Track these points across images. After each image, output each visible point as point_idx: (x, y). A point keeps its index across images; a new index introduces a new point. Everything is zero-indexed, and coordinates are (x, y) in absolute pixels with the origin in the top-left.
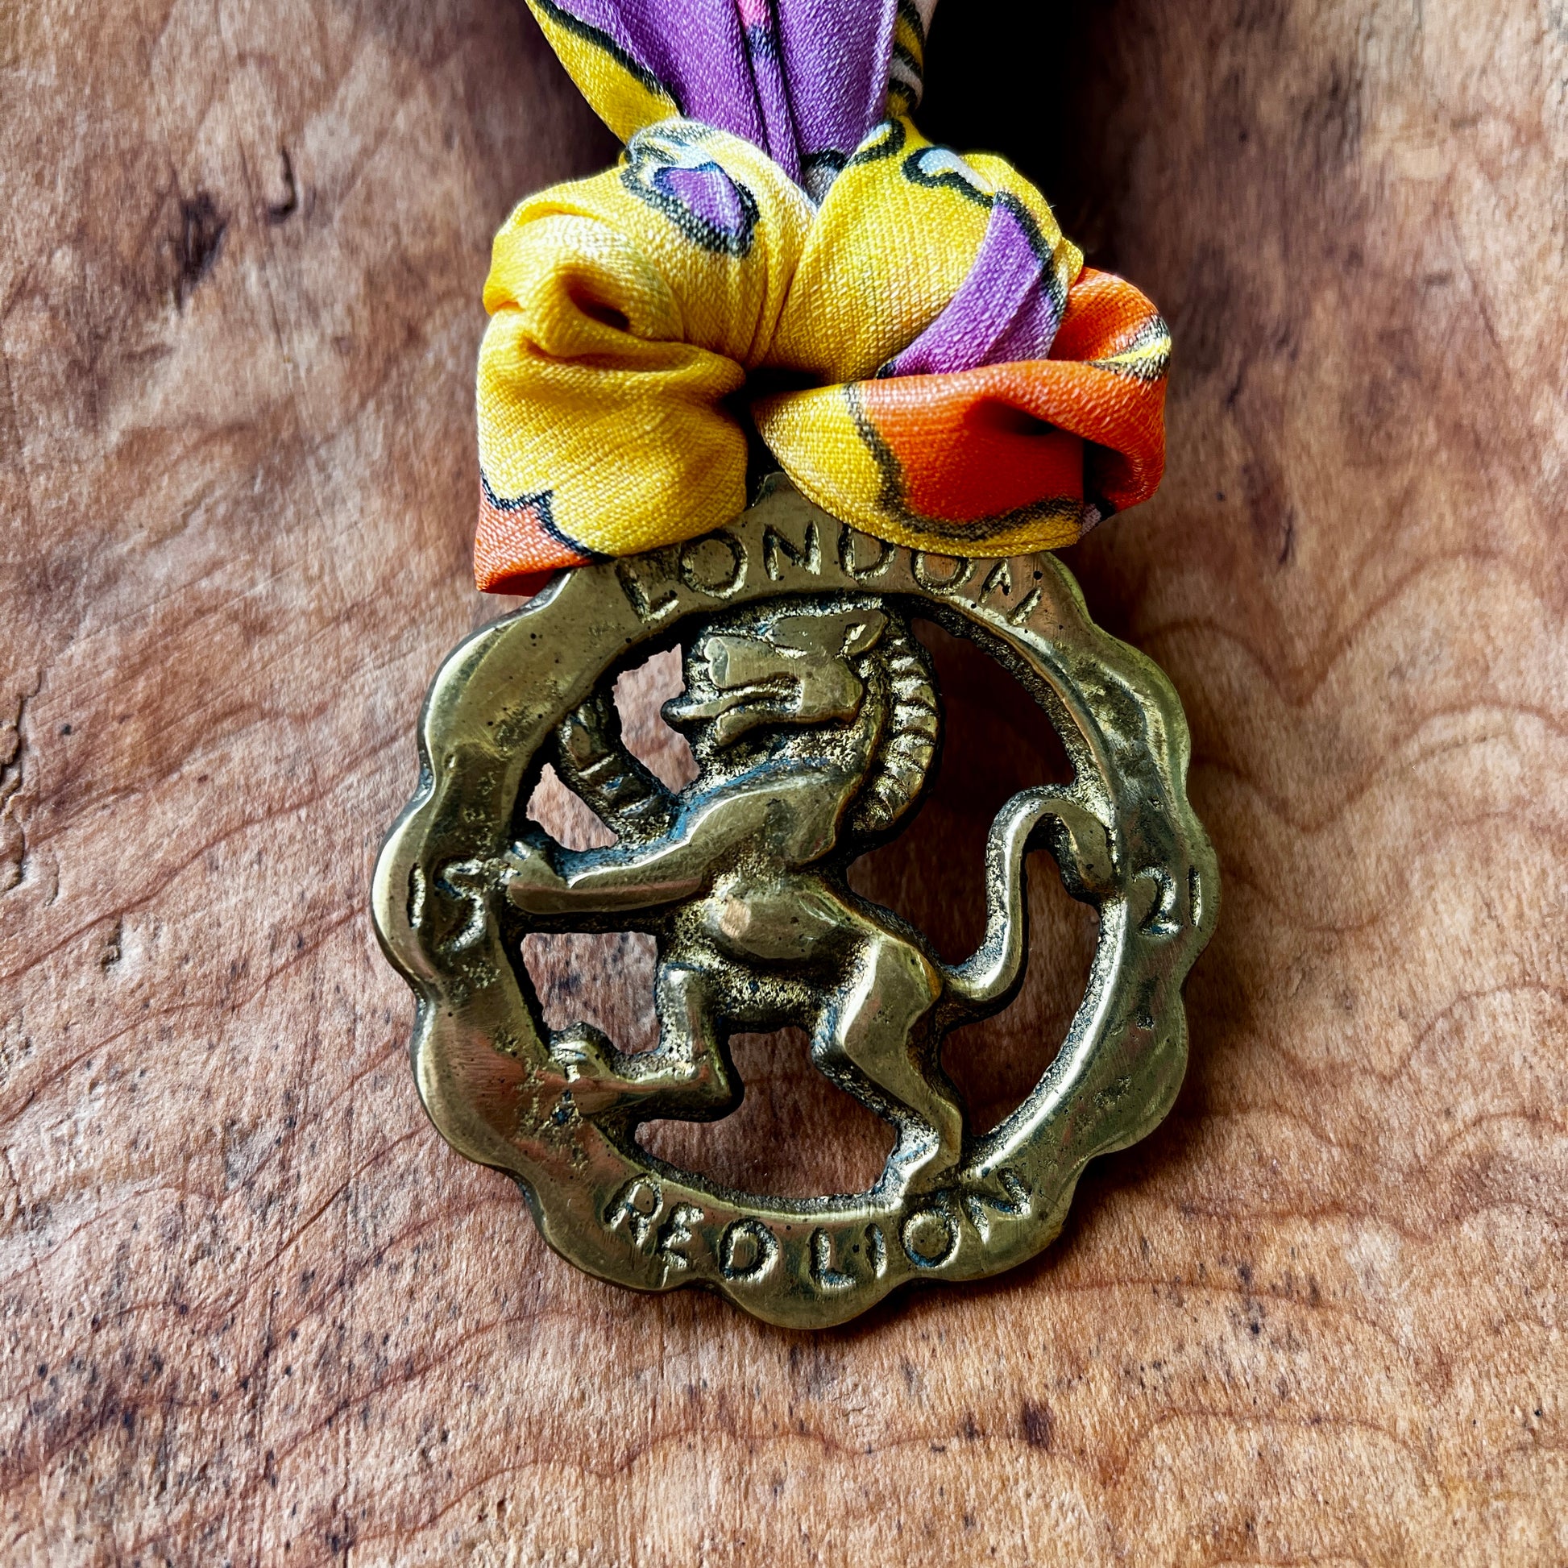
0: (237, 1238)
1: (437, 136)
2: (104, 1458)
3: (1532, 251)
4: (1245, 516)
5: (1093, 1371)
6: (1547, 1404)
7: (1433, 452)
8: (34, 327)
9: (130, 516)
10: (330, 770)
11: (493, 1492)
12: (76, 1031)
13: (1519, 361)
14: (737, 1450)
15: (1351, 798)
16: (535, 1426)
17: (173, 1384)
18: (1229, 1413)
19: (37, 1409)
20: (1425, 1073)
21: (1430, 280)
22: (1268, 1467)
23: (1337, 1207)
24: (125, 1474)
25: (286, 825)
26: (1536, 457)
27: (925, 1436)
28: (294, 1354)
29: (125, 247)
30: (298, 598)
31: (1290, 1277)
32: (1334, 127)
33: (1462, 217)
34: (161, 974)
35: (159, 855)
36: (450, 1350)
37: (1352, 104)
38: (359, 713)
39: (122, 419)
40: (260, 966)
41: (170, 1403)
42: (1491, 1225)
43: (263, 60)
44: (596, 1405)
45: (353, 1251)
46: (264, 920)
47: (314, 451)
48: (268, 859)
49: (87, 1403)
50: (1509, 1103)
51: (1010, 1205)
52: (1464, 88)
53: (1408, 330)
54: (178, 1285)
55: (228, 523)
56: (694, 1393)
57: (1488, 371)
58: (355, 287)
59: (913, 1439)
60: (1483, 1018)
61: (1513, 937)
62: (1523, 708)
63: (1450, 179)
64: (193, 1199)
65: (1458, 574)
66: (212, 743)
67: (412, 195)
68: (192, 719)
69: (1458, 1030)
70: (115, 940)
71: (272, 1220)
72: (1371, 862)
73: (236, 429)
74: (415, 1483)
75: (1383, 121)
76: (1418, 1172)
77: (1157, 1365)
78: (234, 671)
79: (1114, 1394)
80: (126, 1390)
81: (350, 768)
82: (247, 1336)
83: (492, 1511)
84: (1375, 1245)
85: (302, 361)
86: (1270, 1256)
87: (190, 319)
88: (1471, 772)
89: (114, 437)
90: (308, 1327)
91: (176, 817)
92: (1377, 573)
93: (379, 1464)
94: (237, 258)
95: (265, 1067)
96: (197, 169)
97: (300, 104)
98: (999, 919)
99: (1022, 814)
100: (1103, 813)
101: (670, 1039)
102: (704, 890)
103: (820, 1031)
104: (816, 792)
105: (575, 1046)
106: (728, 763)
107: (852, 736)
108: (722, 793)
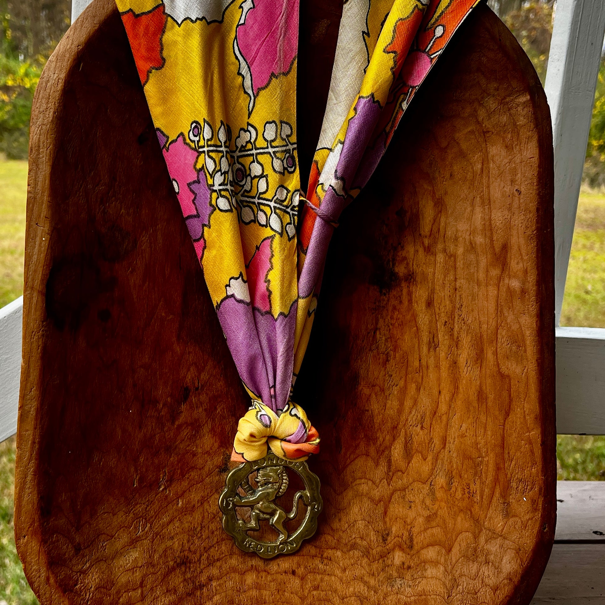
0: (196, 542)
1: (219, 375)
2: (183, 568)
3: (380, 408)
4: (335, 445)
5: (301, 566)
6: (357, 575)
7: (363, 438)
8: (165, 410)
9: (178, 438)
10: (204, 477)
11: (228, 576)
12: (175, 514)
13: (376, 426)
14: (257, 573)
15: (345, 490)
16: (233, 568)
17: (190, 560)
18: (318, 573)
19: (175, 562)
20: (349, 531)
21: (366, 411)
22: (322, 580)
23: (335, 548)
24: (185, 570)
25: (199, 485)
26: (377, 442)
28: (204, 558)
29: (177, 396)
30: (200, 450)
31: (327, 557)
32: (355, 383)
33: (371, 401)
34: (184, 506)
35: (183, 489)
37: (358, 380)
39: (177, 423)
40: (196, 506)
41: (190, 563)
42: (354, 552)
43: (195, 364)
44: (240, 566)
45: (210, 545)
46: (196, 499)
47: (201, 427)
48: (197, 490)
49: (181, 562)
50: (359, 536)
51: (293, 545)
52: (374, 380)
53: (362, 418)
54: (189, 548)
56: (252, 565)
57: (372, 427)
58: (208, 401)
59: (279, 573)
60: (357, 524)
61: (363, 513)
62: (370, 480)
63: (370, 394)
64: (190, 537)
65: (364, 458)
66: (189, 473)
67: (216, 385)
68: (186, 469)
69: (354, 525)
70: (178, 501)
71: (200, 540)
72: (346, 500)
73: (191, 424)
74: (219, 574)
75: (362, 383)
76: (346, 544)
77: (309, 566)
78: (192, 462)
79: (304, 569)
80: (185, 560)
81: (207, 477)
82: (198, 554)
83: (228, 578)
84: (339, 553)
85: (200, 413)
86: (325, 554)
87: (185, 407)
88: (361, 489)
89: (176, 426)
90: (205, 554)
91: (185, 484)
92: (352, 456)
93: (215, 571)
94: (191, 397)
95: (198, 520)
96: (186, 382)
97: (200, 371)
98: (294, 508)
99: (298, 495)
100: (309, 495)
101: (252, 521)
102: (258, 503)
103: (271, 521)
104: (273, 492)
105: (241, 521)
106: (262, 487)
107: (278, 484)
108: (261, 491)
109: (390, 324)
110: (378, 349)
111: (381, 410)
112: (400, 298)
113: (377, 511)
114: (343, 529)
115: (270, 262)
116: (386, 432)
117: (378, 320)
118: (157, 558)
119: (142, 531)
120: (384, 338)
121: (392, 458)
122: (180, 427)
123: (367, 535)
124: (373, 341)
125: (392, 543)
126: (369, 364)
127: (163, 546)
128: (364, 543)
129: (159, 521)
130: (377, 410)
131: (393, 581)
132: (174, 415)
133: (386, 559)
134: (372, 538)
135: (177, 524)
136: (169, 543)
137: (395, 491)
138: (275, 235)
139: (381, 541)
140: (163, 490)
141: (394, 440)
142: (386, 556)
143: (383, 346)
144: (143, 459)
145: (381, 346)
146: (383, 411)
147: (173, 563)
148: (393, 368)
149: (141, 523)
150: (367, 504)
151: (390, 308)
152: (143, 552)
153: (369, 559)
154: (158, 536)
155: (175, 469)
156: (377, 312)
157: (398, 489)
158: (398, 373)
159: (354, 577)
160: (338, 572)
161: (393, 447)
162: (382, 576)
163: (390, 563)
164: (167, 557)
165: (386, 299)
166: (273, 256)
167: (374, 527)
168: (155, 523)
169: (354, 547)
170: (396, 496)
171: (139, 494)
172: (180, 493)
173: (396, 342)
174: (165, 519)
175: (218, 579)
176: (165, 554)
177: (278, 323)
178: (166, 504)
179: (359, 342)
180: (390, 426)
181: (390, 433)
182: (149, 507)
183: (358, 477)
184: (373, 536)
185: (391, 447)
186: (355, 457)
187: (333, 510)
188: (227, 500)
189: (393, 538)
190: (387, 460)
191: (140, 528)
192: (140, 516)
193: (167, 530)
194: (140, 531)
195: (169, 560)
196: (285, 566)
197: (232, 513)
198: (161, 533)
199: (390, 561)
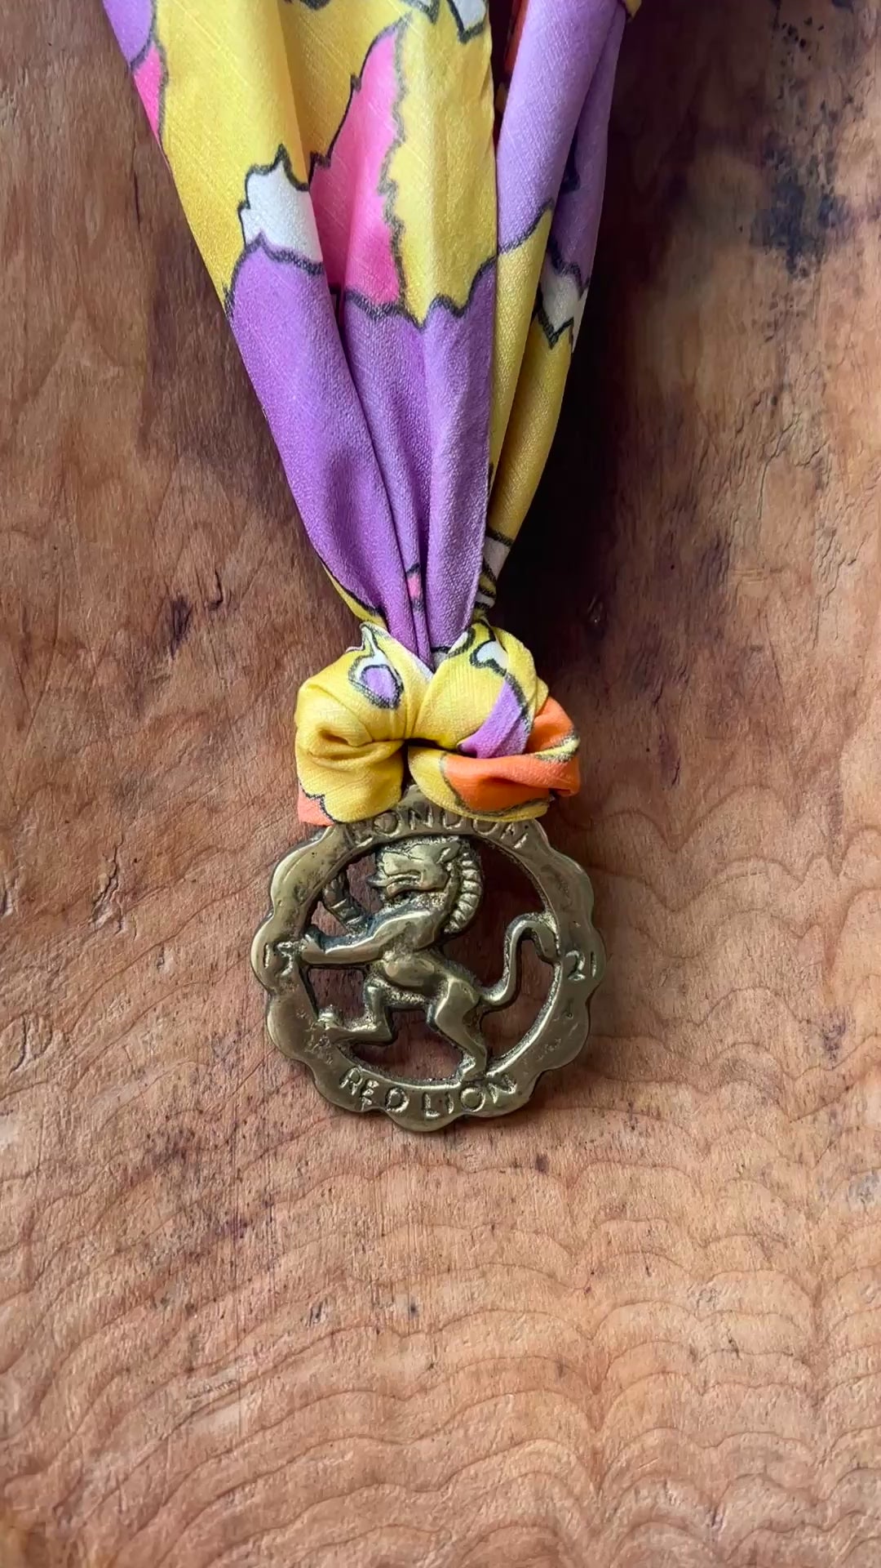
0: (220, 1082)
1: (288, 561)
2: (175, 1170)
3: (800, 640)
4: (658, 761)
5: (566, 1142)
6: (747, 1163)
7: (747, 735)
8: (110, 670)
9: (156, 759)
10: (248, 877)
11: (327, 1186)
12: (149, 995)
13: (789, 694)
14: (422, 1170)
15: (694, 898)
16: (342, 1159)
17: (199, 1142)
18: (619, 1162)
19: (148, 1151)
20: (713, 1024)
21: (753, 649)
22: (633, 1183)
23: (671, 1079)
24: (184, 1177)
25: (230, 902)
26: (792, 742)
27: (497, 1167)
28: (244, 1130)
29: (148, 627)
30: (231, 795)
31: (649, 1108)
32: (715, 565)
33: (770, 620)
34: (182, 969)
35: (177, 917)
36: (308, 1129)
37: (725, 557)
38: (259, 849)
39: (151, 712)
40: (223, 964)
41: (199, 1150)
42: (734, 1089)
43: (206, 525)
44: (367, 1151)
45: (267, 1088)
46: (223, 944)
47: (235, 724)
48: (224, 918)
49: (167, 1149)
50: (747, 1038)
52: (777, 553)
53: (741, 673)
54: (198, 1102)
55: (199, 760)
56: (405, 1147)
57: (774, 698)
58: (252, 642)
59: (492, 1168)
60: (741, 1002)
61: (757, 965)
62: (773, 861)
63: (767, 599)
64: (201, 1066)
65: (751, 795)
66: (197, 864)
67: (276, 592)
68: (188, 854)
69: (729, 1005)
70: (162, 955)
71: (234, 1075)
72: (700, 928)
73: (200, 713)
74: (296, 1182)
75: (739, 565)
76: (706, 1065)
77: (592, 1141)
78: (205, 830)
79: (574, 1153)
80: (181, 1144)
81: (257, 874)
82: (227, 1122)
83: (327, 1192)
84: (685, 1096)
85: (228, 682)
86: (642, 1098)
87: (177, 661)
88: (747, 889)
89: (147, 721)
90: (251, 1119)
91: (184, 899)
92: (714, 793)
93: (281, 1174)
94: (197, 629)
95: (228, 1010)
96: (177, 585)
97: (223, 547)
98: (507, 970)
99: (518, 927)
100: (554, 927)
101: (367, 1014)
102: (380, 956)
103: (429, 1013)
104: (426, 920)
105: (329, 1015)
106: (393, 903)
107: (443, 895)
108: (389, 916)
109: (824, 367)
110: (788, 454)
111: (804, 643)
112: (857, 277)
113: (802, 957)
114: (697, 1018)
115: (396, 116)
116: (820, 712)
117: (786, 359)
118: (84, 1143)
119: (35, 1057)
120: (806, 416)
121: (844, 789)
122: (160, 725)
123: (775, 1032)
124: (771, 426)
125: (858, 1055)
126: (761, 503)
127: (108, 1104)
128: (766, 1060)
129: (94, 1022)
130: (788, 645)
131: (867, 1178)
132: (140, 686)
133: (838, 1108)
134: (791, 1043)
135: (158, 1029)
136: (129, 1092)
137: (858, 891)
138: (409, 16)
139: (821, 1050)
140: (110, 920)
141: (848, 729)
142: (838, 1100)
143: (803, 442)
144: (34, 827)
145: (797, 440)
146: (810, 645)
147: (140, 1157)
148: (838, 506)
149: (31, 1031)
150: (766, 935)
151: (824, 316)
152: (35, 1125)
153: (785, 1111)
154: (92, 1071)
155: (149, 855)
156: (781, 333)
157: (868, 885)
158: (855, 521)
159: (738, 1171)
160: (685, 1157)
161: (845, 757)
162: (830, 1165)
163: (853, 1121)
164: (121, 1138)
165: (810, 288)
166: (403, 91)
167: (796, 1007)
168: (80, 1030)
169: (732, 1072)
170: (861, 906)
171: (26, 937)
172: (167, 928)
173: (846, 421)
174: (116, 1016)
175: (294, 1198)
176: (115, 1126)
177: (430, 336)
178: (121, 964)
179: (725, 437)
180: (832, 692)
181: (833, 714)
182: (61, 978)
183: (734, 855)
184: (791, 1035)
185: (837, 757)
186: (722, 793)
187: (660, 960)
188: (274, 949)
189: (858, 1039)
190: (825, 798)
191: (28, 1046)
192: (26, 1007)
193: (124, 1047)
194: (28, 1056)
195: (128, 1144)
196: (512, 1144)
197: (298, 989)
198: (102, 1060)
199: (854, 1113)
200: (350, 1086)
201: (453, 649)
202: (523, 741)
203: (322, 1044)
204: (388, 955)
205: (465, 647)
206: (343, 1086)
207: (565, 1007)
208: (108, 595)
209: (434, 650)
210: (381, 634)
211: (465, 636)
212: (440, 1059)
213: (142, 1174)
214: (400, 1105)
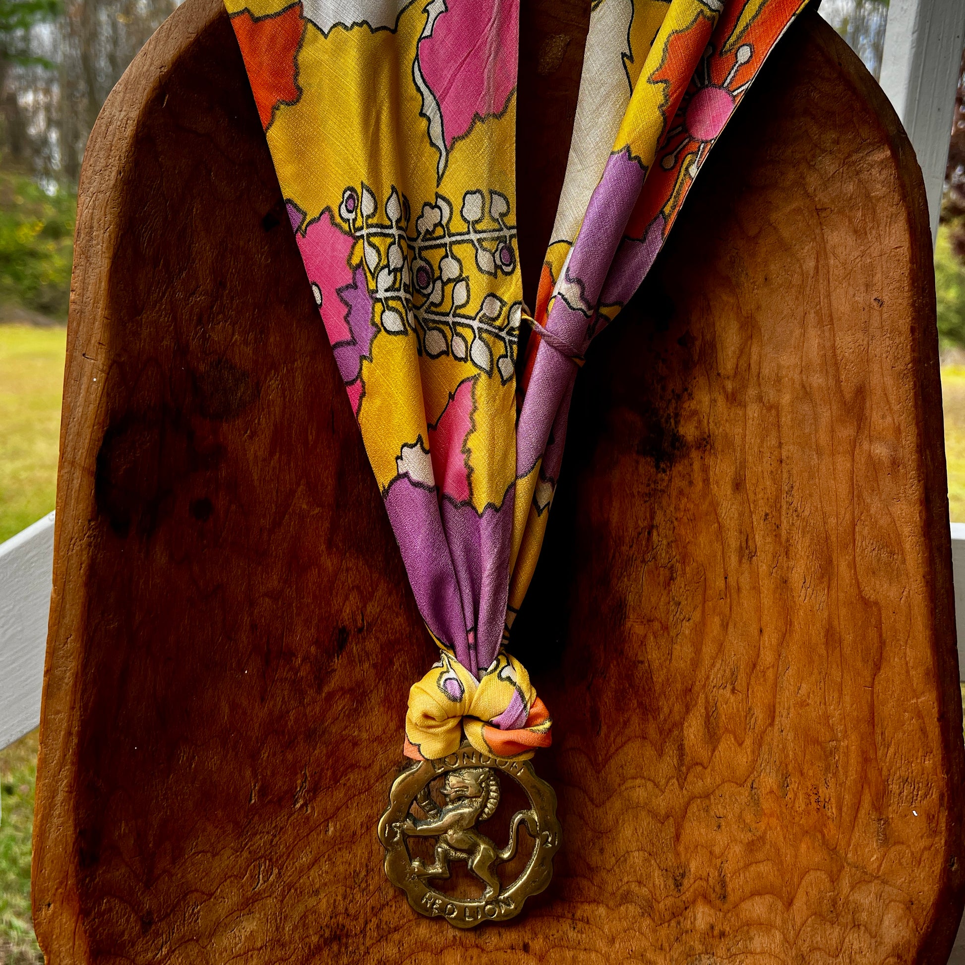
0: (358, 898)
1: (398, 605)
2: (335, 948)
3: (663, 658)
4: (590, 720)
5: (539, 936)
6: (634, 949)
7: (635, 709)
8: (307, 668)
9: (327, 715)
10: (372, 781)
11: (413, 957)
12: (321, 849)
13: (658, 688)
14: (463, 950)
15: (608, 799)
16: (422, 943)
17: (347, 931)
18: (567, 947)
19: (321, 936)
20: (617, 870)
21: (639, 662)
22: (574, 959)
23: (595, 901)
24: (339, 951)
25: (363, 796)
26: (659, 714)
27: (503, 949)
28: (371, 925)
29: (326, 643)
30: (365, 736)
31: (583, 917)
32: (619, 616)
33: (647, 647)
34: (338, 834)
35: (336, 804)
36: (403, 925)
37: (624, 611)
38: (378, 766)
39: (326, 690)
40: (359, 833)
41: (347, 936)
42: (627, 908)
43: (358, 588)
44: (434, 939)
45: (382, 902)
46: (359, 821)
47: (368, 695)
49: (331, 935)
50: (635, 879)
52: (651, 611)
53: (633, 674)
54: (346, 909)
56: (454, 937)
57: (650, 689)
58: (378, 650)
59: (500, 949)
60: (631, 858)
61: (640, 837)
62: (649, 780)
63: (646, 635)
64: (348, 889)
65: (638, 743)
66: (346, 775)
67: (392, 622)
68: (341, 769)
69: (625, 860)
70: (328, 826)
71: (365, 894)
72: (611, 816)
73: (351, 690)
74: (398, 955)
75: (631, 617)
76: (613, 894)
77: (553, 935)
78: (351, 755)
79: (543, 941)
80: (338, 933)
81: (377, 781)
82: (361, 921)
83: (413, 962)
84: (602, 910)
85: (365, 671)
86: (579, 911)
87: (340, 661)
88: (636, 795)
89: (324, 695)
90: (374, 920)
91: (340, 795)
92: (619, 740)
93: (390, 950)
94: (351, 644)
95: (361, 858)
96: (342, 620)
97: (366, 599)
98: (511, 841)
99: (517, 819)
100: (536, 818)
101: (437, 863)
102: (446, 832)
103: (470, 863)
104: (470, 813)
105: (417, 863)
106: (453, 803)
107: (480, 800)
108: (451, 810)
109: (674, 519)
110: (656, 560)
111: (665, 661)
112: (690, 476)
113: (663, 834)
114: (608, 867)
115: (472, 419)
116: (673, 699)
117: (655, 512)
118: (289, 930)
119: (265, 882)
120: (665, 542)
121: (686, 742)
122: (330, 696)
123: (649, 876)
124: (647, 546)
125: (691, 890)
126: (642, 585)
127: (301, 908)
128: (644, 891)
129: (294, 863)
130: (657, 661)
131: (696, 959)
132: (321, 676)
133: (682, 919)
134: (657, 882)
135: (326, 867)
136: (312, 902)
137: (692, 798)
138: (479, 374)
139: (672, 887)
140: (302, 806)
141: (688, 710)
142: (681, 915)
143: (663, 555)
144: (266, 755)
145: (661, 555)
146: (668, 662)
147: (317, 940)
148: (681, 590)
149: (263, 867)
150: (646, 822)
151: (674, 493)
152: (264, 920)
153: (653, 920)
154: (293, 891)
155: (322, 770)
156: (652, 499)
157: (698, 795)
158: (690, 599)
159: (629, 953)
160: (602, 945)
161: (686, 724)
162: (677, 951)
163: (689, 926)
164: (307, 928)
165: (667, 478)
166: (475, 409)
167: (660, 862)
168: (287, 868)
169: (626, 898)
170: (694, 808)
171: (260, 816)
172: (331, 811)
173: (685, 547)
174: (305, 859)
176: (305, 922)
177: (484, 522)
178: (307, 831)
179: (624, 548)
180: (679, 689)
181: (680, 700)
182: (277, 838)
183: (629, 776)
184: (658, 879)
185: (682, 724)
186: (623, 741)
187: (590, 834)
188: (390, 826)
189: (692, 881)
190: (676, 746)
191: (261, 876)
192: (260, 854)
193: (309, 877)
194: (261, 882)
195: (311, 932)
196: (511, 937)
197: (401, 848)
198: (298, 885)
199: (689, 922)
200: (426, 902)
201: (489, 670)
202: (524, 721)
203: (413, 879)
204: (450, 832)
205: (495, 669)
206: (423, 902)
207: (541, 862)
208: (308, 627)
209: (479, 669)
210: (452, 659)
211: (495, 662)
212: (473, 888)
213: (319, 949)
214: (453, 914)
